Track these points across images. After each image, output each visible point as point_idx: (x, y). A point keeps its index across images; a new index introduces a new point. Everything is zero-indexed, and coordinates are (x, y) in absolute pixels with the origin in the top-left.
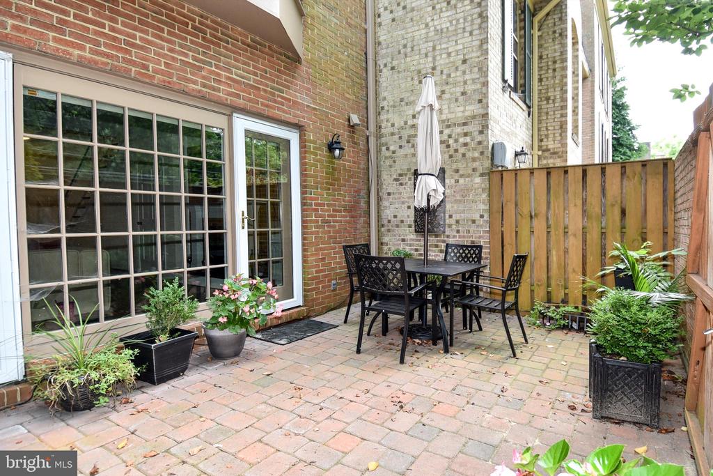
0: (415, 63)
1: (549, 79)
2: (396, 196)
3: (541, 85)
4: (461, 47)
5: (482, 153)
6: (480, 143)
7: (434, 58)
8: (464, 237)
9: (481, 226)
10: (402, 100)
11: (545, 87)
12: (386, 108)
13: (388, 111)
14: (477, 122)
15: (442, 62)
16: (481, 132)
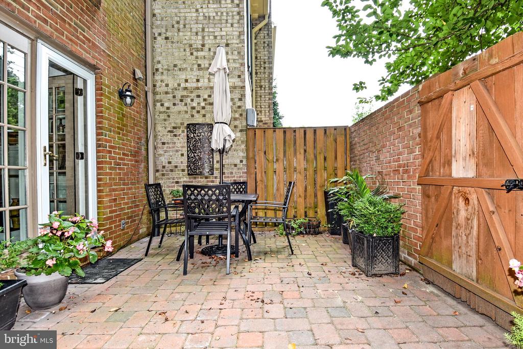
0: (186, 37)
1: (262, 73)
2: (171, 145)
3: (257, 77)
4: (224, 33)
5: (241, 115)
6: (239, 107)
7: (203, 37)
8: (228, 177)
9: (241, 169)
10: (175, 66)
11: (259, 79)
12: (160, 70)
13: (162, 73)
14: (237, 92)
15: (210, 42)
16: (240, 100)
